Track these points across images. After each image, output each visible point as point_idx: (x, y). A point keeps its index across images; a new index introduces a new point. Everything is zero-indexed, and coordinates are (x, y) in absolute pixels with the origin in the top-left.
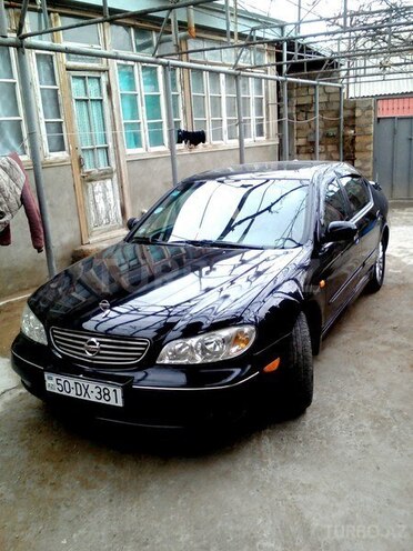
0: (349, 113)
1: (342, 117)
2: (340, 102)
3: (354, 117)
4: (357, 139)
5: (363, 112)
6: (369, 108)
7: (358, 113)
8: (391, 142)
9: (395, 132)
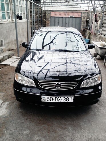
0: (44, 14)
1: (42, 15)
2: (42, 11)
3: (45, 16)
4: (46, 22)
5: (48, 15)
6: (49, 14)
7: (46, 15)
8: (54, 23)
9: (55, 20)
